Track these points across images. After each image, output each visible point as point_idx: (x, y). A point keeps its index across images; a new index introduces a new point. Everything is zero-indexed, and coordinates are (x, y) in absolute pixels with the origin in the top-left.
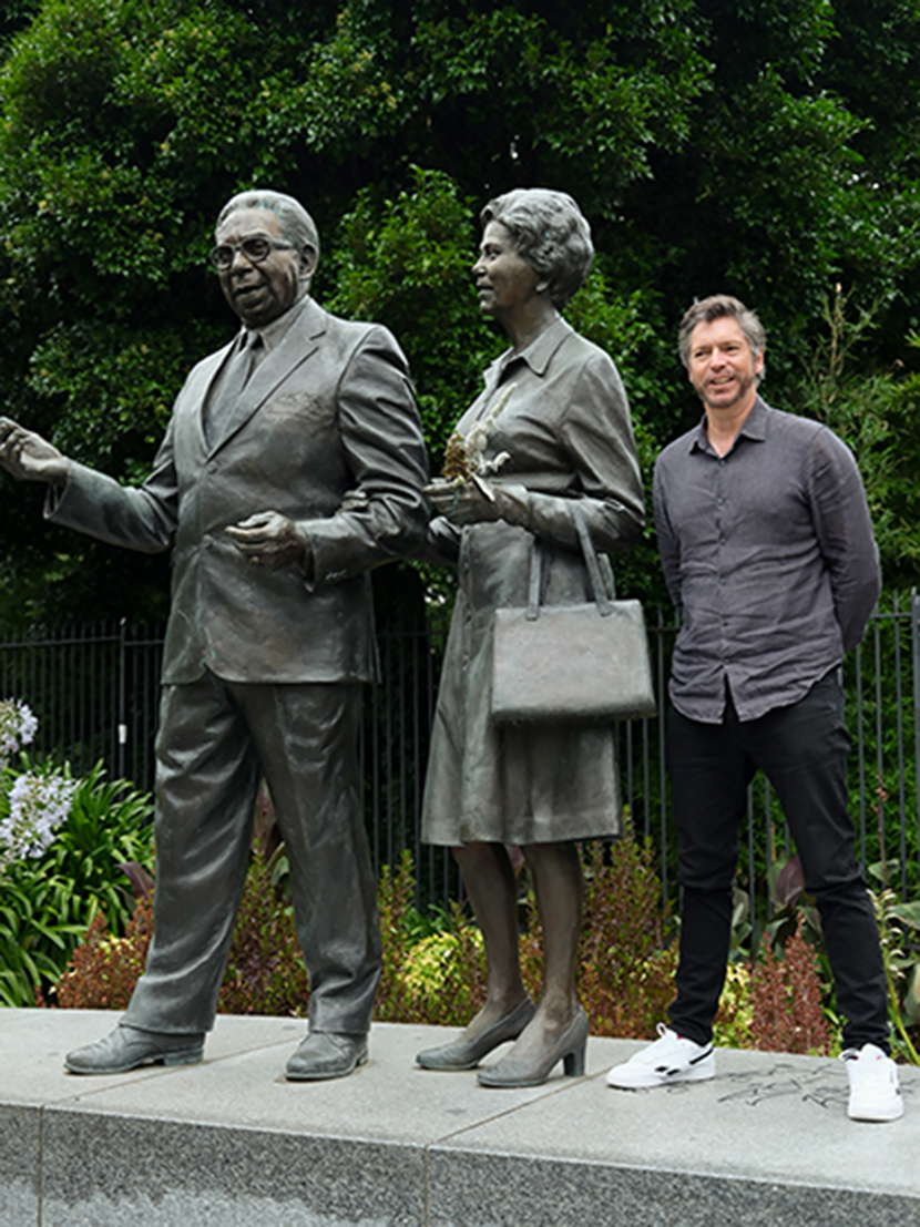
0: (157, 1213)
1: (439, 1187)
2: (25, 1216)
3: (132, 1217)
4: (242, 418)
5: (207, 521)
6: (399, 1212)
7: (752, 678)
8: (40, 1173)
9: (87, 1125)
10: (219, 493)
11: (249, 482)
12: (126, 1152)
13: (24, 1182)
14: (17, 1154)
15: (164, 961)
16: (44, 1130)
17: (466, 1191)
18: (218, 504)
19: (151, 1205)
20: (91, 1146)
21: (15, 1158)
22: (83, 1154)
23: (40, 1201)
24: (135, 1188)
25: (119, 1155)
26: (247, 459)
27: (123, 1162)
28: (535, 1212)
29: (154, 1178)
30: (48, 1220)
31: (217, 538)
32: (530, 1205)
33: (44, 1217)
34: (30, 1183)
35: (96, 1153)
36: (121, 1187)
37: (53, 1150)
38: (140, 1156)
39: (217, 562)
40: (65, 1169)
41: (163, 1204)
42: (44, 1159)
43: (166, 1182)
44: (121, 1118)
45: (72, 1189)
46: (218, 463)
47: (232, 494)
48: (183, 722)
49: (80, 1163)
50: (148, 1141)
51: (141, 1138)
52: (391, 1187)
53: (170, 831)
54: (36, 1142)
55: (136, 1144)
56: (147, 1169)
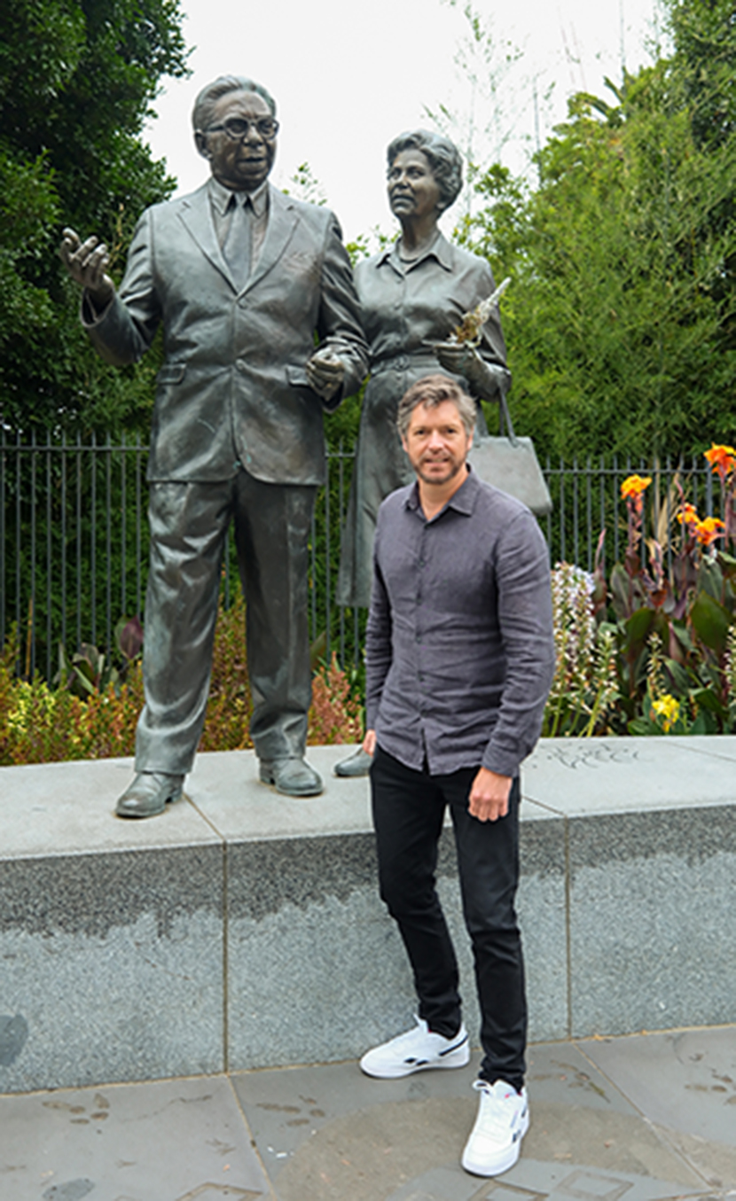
0: (345, 908)
1: (576, 843)
2: (209, 938)
3: (321, 916)
4: (267, 266)
5: (241, 347)
6: (546, 866)
7: (445, 735)
8: (224, 898)
9: (274, 850)
10: (252, 326)
11: (275, 320)
12: (314, 865)
13: (209, 908)
14: (198, 887)
15: (173, 715)
16: (228, 863)
17: (596, 841)
18: (251, 335)
19: (339, 903)
20: (278, 866)
21: (197, 891)
22: (270, 875)
23: (226, 922)
24: (323, 892)
25: (306, 868)
26: (275, 302)
27: (311, 873)
28: (642, 847)
29: (340, 881)
30: (234, 937)
31: (248, 363)
32: (639, 843)
33: (229, 935)
34: (215, 909)
35: (283, 871)
36: (309, 894)
37: (239, 877)
38: (328, 866)
39: (249, 383)
40: (252, 890)
41: (350, 900)
42: (229, 886)
43: (352, 882)
44: (308, 839)
45: (258, 906)
46: (248, 300)
47: (263, 328)
48: (199, 514)
49: (267, 882)
50: (334, 852)
51: (327, 852)
52: (542, 849)
53: (184, 605)
54: (220, 873)
55: (324, 857)
56: (335, 874)
